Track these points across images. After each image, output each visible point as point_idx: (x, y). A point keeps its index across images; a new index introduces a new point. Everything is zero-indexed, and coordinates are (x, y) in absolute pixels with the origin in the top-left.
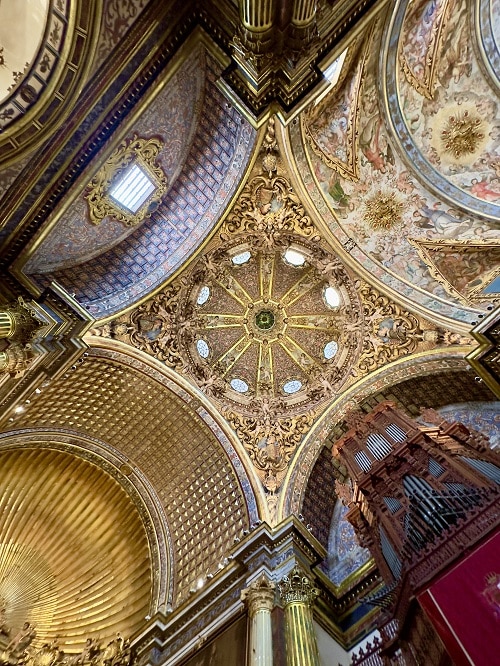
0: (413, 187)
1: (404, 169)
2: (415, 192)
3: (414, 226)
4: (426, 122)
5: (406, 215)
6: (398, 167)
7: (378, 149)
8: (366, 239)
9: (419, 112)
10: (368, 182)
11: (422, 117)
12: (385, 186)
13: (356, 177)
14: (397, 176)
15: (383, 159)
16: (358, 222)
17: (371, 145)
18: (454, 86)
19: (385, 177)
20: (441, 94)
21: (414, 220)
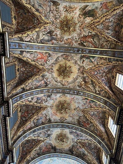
0: (65, 43)
1: (73, 46)
2: (63, 43)
3: (53, 30)
4: (79, 65)
5: (59, 32)
6: (76, 45)
7: (88, 41)
8: (65, 10)
9: (84, 65)
10: (82, 30)
11: (82, 65)
12: (75, 35)
13: (88, 27)
14: (74, 42)
15: (84, 41)
16: (74, 13)
17: (92, 39)
18: (80, 80)
19: (77, 38)
20: (81, 75)
21: (55, 32)
